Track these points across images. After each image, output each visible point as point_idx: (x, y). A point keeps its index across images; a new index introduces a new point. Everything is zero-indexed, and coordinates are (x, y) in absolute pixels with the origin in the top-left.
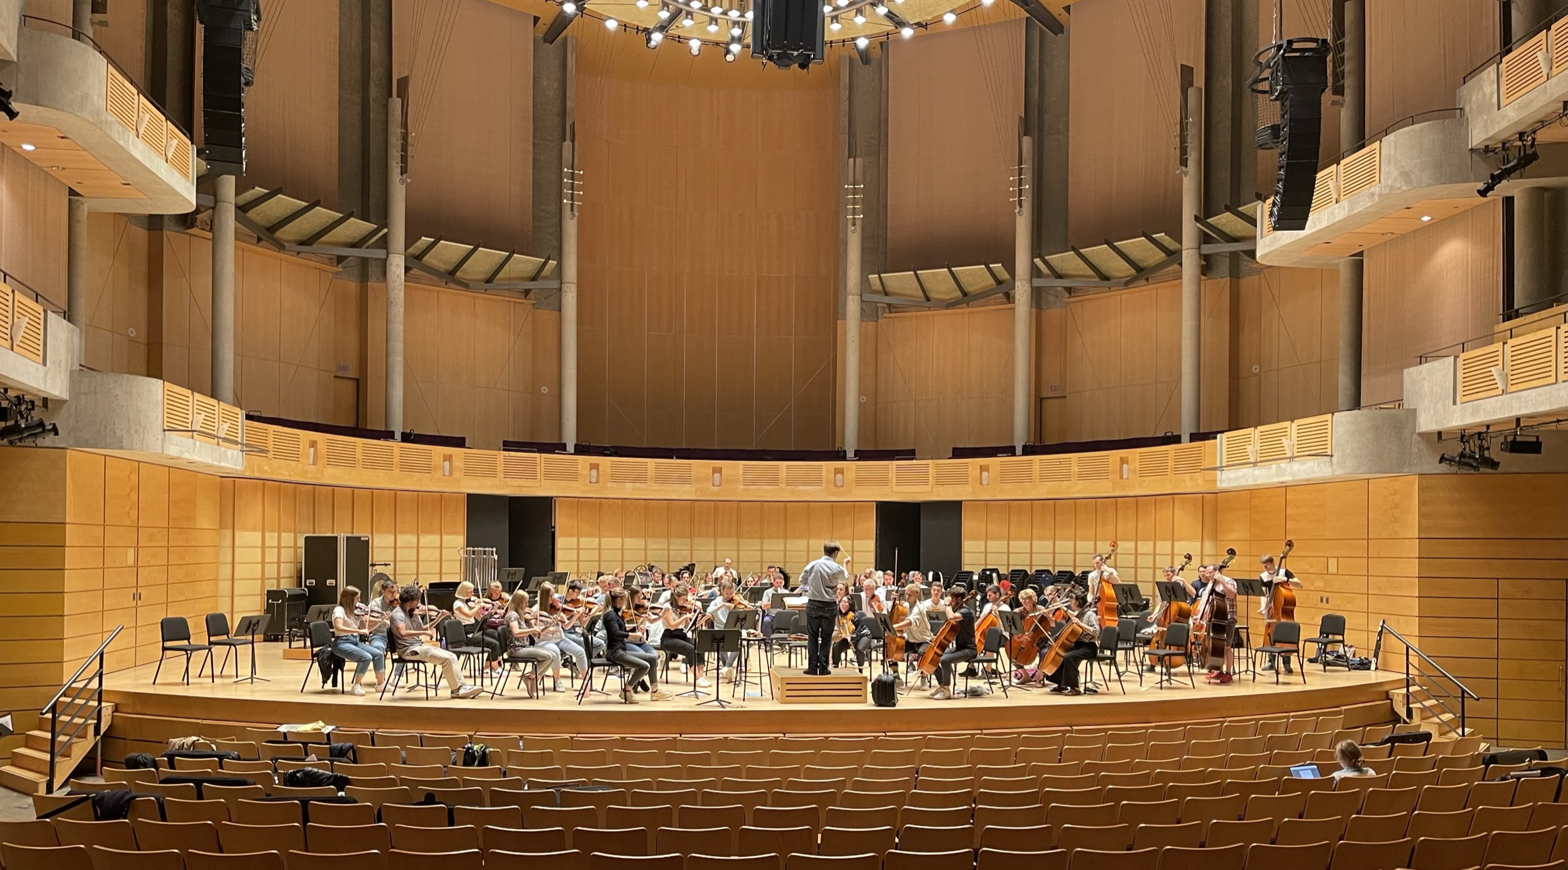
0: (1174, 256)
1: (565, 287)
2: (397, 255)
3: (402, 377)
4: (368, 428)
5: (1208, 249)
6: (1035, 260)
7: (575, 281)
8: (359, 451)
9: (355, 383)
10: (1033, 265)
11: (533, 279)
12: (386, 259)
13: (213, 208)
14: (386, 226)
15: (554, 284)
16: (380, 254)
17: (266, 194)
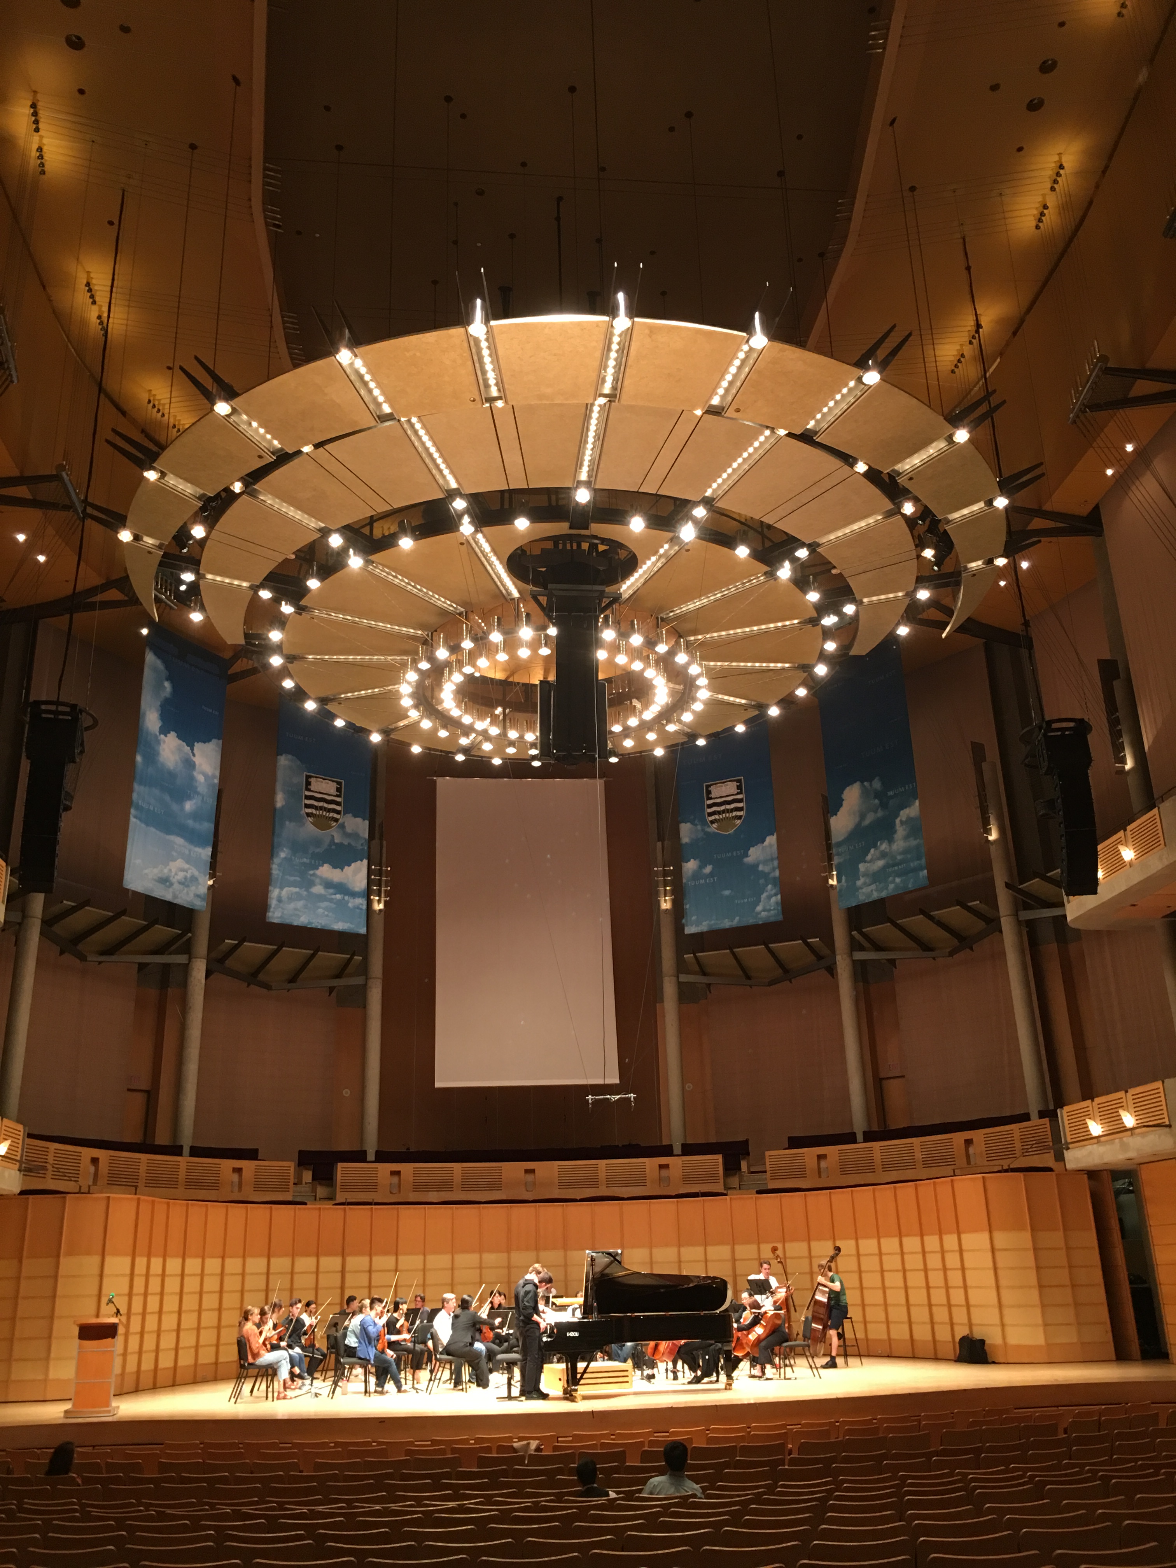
0: (993, 924)
1: (370, 983)
2: (199, 960)
3: (195, 1087)
4: (156, 1143)
5: (1026, 915)
6: (853, 933)
7: (381, 977)
8: (143, 1168)
9: (146, 1095)
10: (852, 938)
11: (338, 976)
12: (188, 964)
13: (20, 924)
14: (190, 931)
15: (359, 981)
16: (181, 959)
17: (73, 907)
